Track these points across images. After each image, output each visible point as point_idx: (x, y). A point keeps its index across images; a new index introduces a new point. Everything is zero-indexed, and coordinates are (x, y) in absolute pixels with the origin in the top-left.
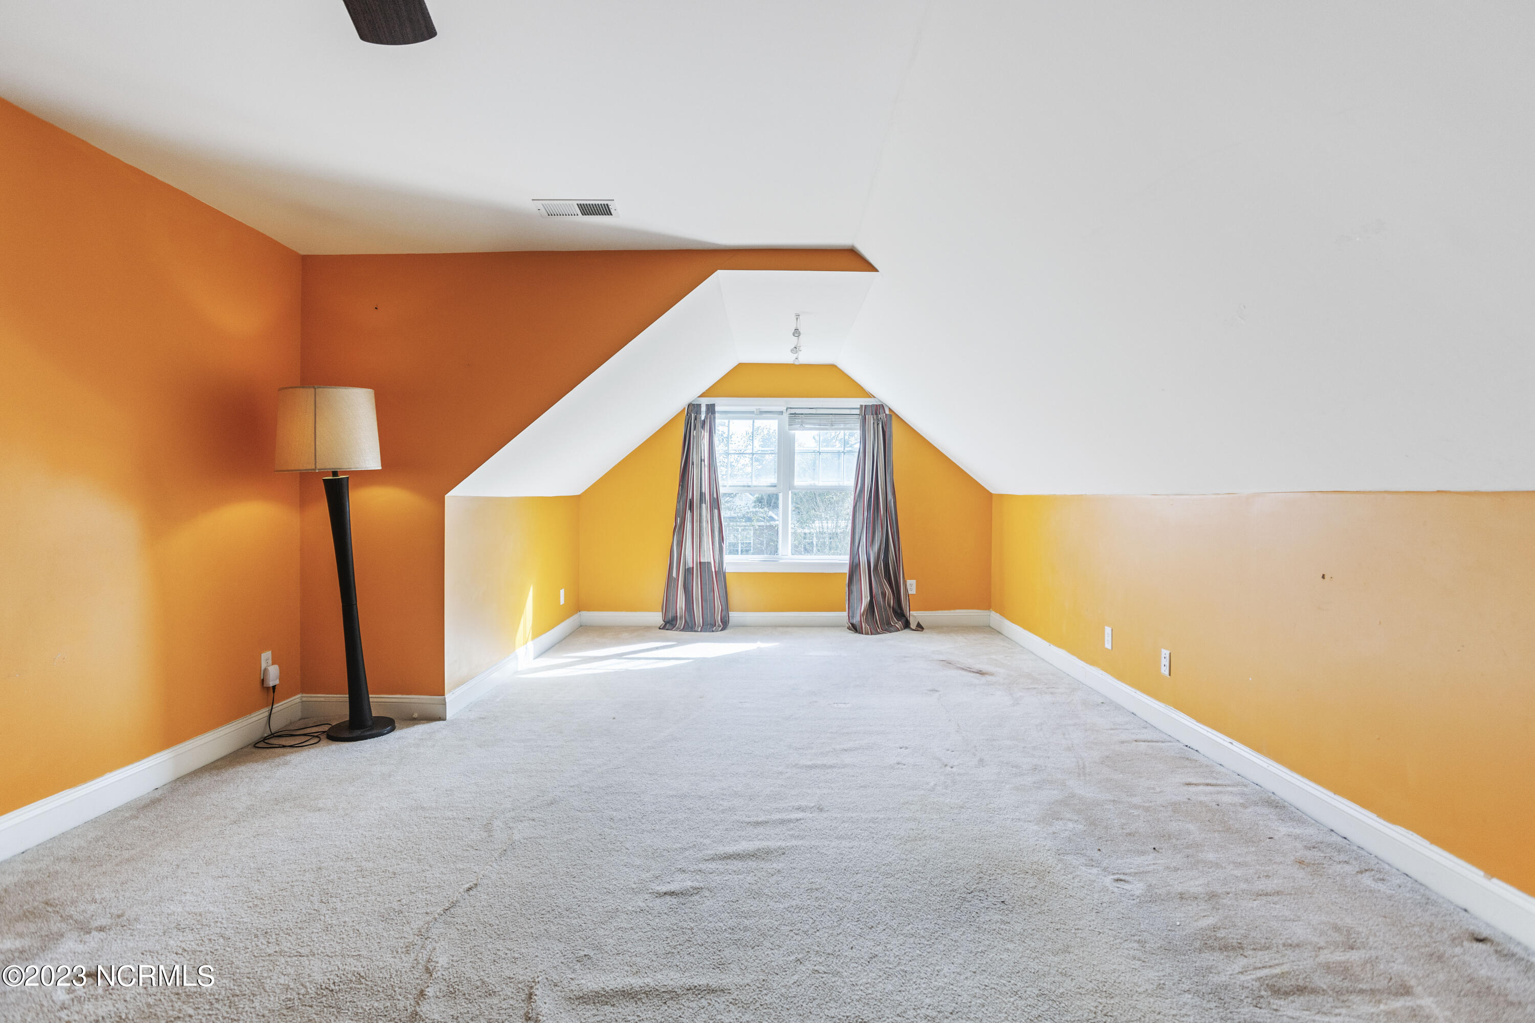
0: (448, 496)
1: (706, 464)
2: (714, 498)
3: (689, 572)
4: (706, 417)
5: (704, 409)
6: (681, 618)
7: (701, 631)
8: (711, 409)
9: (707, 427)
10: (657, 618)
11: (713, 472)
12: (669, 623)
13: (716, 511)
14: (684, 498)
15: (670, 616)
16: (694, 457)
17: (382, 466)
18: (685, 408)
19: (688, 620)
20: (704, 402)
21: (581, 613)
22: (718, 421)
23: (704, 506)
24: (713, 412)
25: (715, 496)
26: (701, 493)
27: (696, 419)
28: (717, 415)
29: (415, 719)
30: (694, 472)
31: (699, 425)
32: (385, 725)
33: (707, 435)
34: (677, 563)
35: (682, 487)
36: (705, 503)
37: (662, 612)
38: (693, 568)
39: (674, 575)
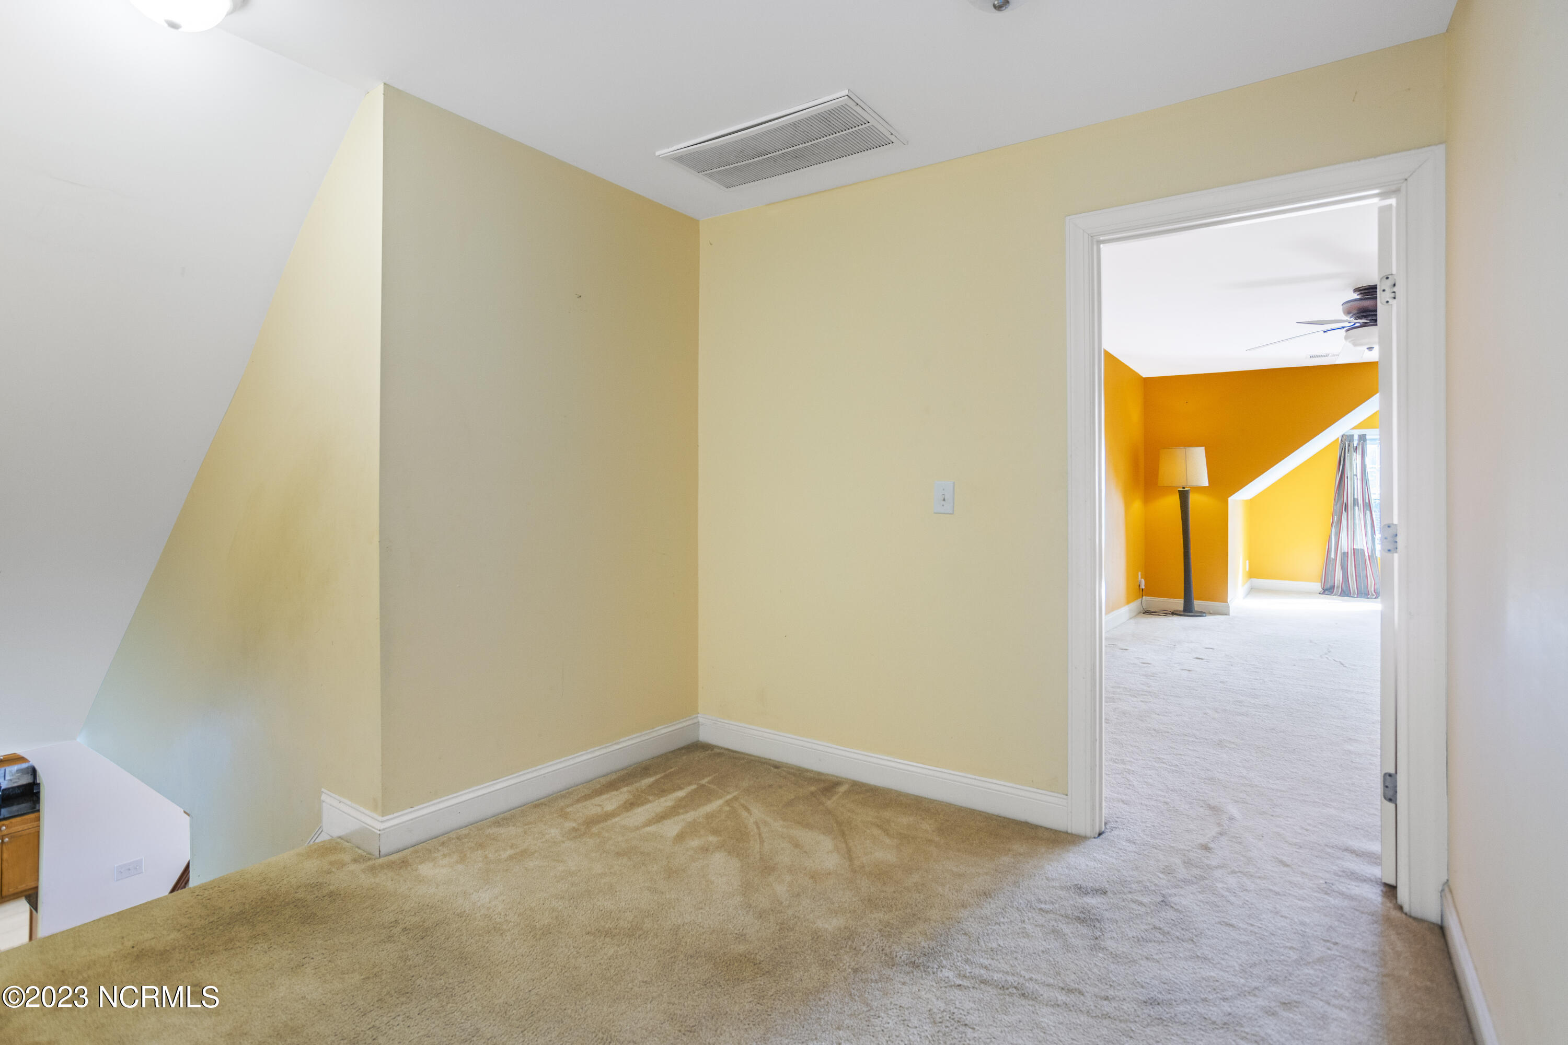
0: (1230, 499)
1: (1359, 478)
2: (1366, 503)
3: (1345, 555)
4: (1358, 444)
5: (1356, 437)
6: (1338, 587)
7: (1357, 597)
8: (1363, 438)
9: (1359, 450)
10: (1318, 587)
11: (1365, 484)
12: (1328, 590)
13: (1368, 512)
14: (1341, 501)
15: (1329, 585)
16: (1348, 473)
17: (1209, 483)
18: (1338, 439)
19: (1344, 588)
20: (1356, 434)
21: (1252, 579)
22: (1368, 446)
23: (1356, 508)
24: (1365, 440)
25: (1367, 501)
26: (1354, 499)
27: (1349, 446)
28: (1368, 442)
29: (1211, 613)
30: (1349, 483)
31: (1352, 450)
32: (1201, 614)
33: (1359, 457)
34: (1335, 549)
35: (1339, 494)
36: (1358, 506)
37: (1321, 582)
38: (1348, 552)
39: (1333, 556)
